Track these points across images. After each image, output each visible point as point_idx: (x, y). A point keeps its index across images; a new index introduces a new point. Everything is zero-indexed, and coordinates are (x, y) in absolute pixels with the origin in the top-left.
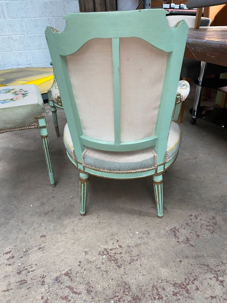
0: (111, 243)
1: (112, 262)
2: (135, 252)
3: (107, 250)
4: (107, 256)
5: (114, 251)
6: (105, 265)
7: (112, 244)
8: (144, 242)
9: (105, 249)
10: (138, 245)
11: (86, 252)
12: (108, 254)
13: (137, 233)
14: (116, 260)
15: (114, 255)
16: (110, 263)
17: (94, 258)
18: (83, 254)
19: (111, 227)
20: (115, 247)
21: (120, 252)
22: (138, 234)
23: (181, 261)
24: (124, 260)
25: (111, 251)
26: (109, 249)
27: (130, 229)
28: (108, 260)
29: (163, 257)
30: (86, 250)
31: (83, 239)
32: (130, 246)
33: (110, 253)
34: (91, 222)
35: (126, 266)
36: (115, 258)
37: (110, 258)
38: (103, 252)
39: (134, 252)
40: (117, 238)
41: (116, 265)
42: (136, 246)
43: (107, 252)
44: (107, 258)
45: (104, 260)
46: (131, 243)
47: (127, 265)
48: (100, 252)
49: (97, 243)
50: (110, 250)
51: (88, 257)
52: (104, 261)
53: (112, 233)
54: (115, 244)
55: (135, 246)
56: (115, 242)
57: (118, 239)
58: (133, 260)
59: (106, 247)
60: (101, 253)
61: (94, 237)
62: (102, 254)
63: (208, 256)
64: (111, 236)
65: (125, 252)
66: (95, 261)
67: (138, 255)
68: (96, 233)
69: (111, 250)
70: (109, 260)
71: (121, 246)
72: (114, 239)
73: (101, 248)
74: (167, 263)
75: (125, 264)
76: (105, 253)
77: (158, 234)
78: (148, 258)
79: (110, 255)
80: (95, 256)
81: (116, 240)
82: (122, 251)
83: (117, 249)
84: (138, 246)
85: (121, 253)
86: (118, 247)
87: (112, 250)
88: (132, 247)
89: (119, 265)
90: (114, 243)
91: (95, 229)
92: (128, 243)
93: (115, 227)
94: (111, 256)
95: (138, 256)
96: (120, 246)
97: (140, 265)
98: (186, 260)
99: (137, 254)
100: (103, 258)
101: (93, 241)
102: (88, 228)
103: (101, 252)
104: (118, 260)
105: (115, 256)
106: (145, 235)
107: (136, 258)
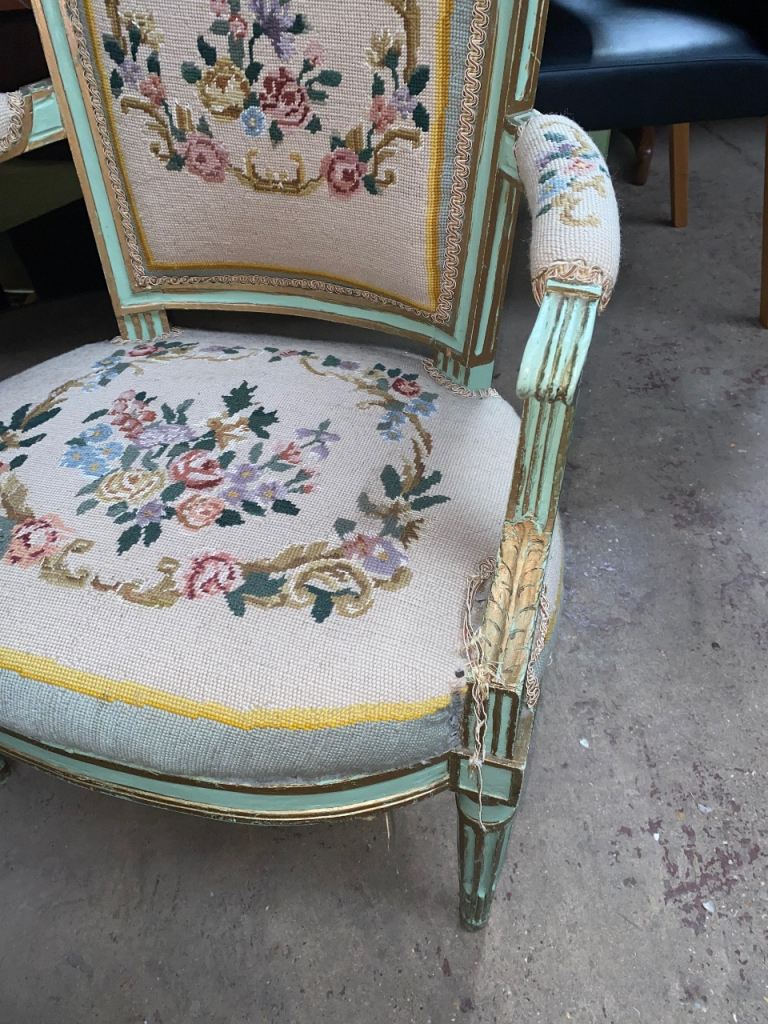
0: (636, 861)
1: (736, 877)
2: (681, 775)
3: (674, 887)
4: (704, 891)
5: (681, 861)
6: (752, 911)
7: (643, 861)
8: (631, 729)
9: (670, 894)
10: (647, 756)
11: (687, 992)
12: (692, 887)
13: (584, 743)
14: (723, 858)
15: (700, 860)
16: (740, 884)
17: (721, 955)
18: (705, 1010)
19: (542, 842)
20: (660, 851)
21: (685, 835)
22: (590, 743)
23: (715, 645)
24: (720, 825)
25: (681, 872)
26: (667, 876)
27: (565, 765)
28: (728, 893)
29: (701, 691)
30: (676, 990)
31: (610, 1002)
32: (653, 786)
33: (688, 875)
34: (496, 944)
35: (749, 825)
36: (712, 862)
37: (718, 883)
38: (687, 908)
39: (681, 780)
40: (612, 832)
41: (750, 863)
42: (651, 766)
43: (682, 889)
44: (719, 894)
45: (728, 909)
46: (636, 779)
47: (744, 819)
48: (685, 921)
49: (636, 926)
50: (673, 874)
51: (716, 987)
52: (736, 913)
53: (580, 845)
54: (641, 845)
55: (654, 770)
56: (631, 843)
57: (616, 828)
58: (720, 795)
59: (658, 891)
60: (693, 916)
61: (597, 938)
62: (695, 913)
63: (690, 572)
64: (595, 853)
65: (682, 814)
66: (738, 952)
67: (695, 767)
68: (572, 927)
69: (672, 869)
70: (725, 887)
71: (651, 823)
72: (613, 843)
73: (662, 911)
74: (722, 685)
75: (741, 826)
76: (688, 897)
77: (595, 673)
78: (709, 736)
79: (698, 880)
80: (710, 952)
81: (618, 839)
82: (679, 824)
83: (667, 841)
84: (651, 757)
85: (691, 834)
86: (657, 836)
87: (676, 868)
88: (656, 781)
89: (747, 850)
90: (639, 850)
91: (550, 929)
92: (637, 793)
93: (543, 827)
94: (705, 877)
95: (700, 769)
96: (654, 827)
97: (740, 773)
98: (708, 630)
99: (690, 769)
100: (720, 915)
101: (622, 945)
102: (535, 967)
103: (684, 915)
104: (723, 848)
105: (707, 858)
106: (597, 719)
107: (710, 782)
